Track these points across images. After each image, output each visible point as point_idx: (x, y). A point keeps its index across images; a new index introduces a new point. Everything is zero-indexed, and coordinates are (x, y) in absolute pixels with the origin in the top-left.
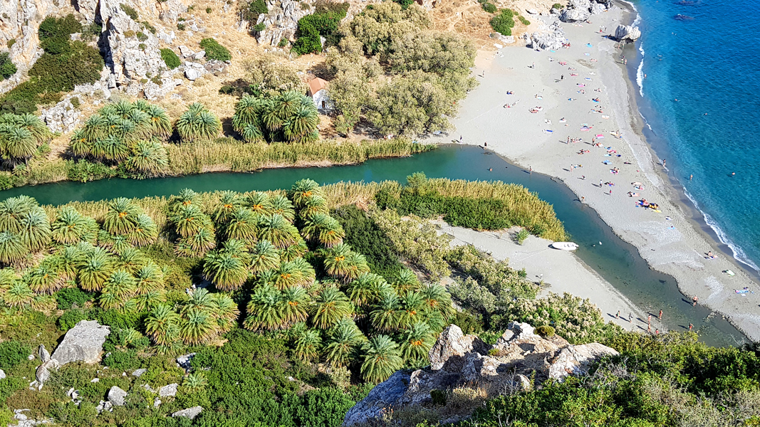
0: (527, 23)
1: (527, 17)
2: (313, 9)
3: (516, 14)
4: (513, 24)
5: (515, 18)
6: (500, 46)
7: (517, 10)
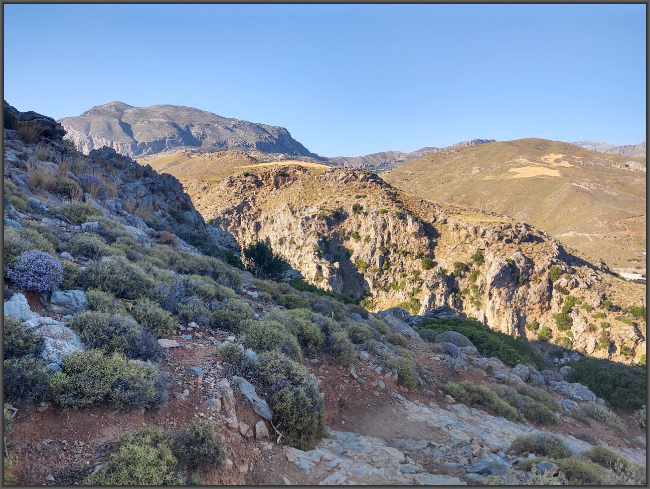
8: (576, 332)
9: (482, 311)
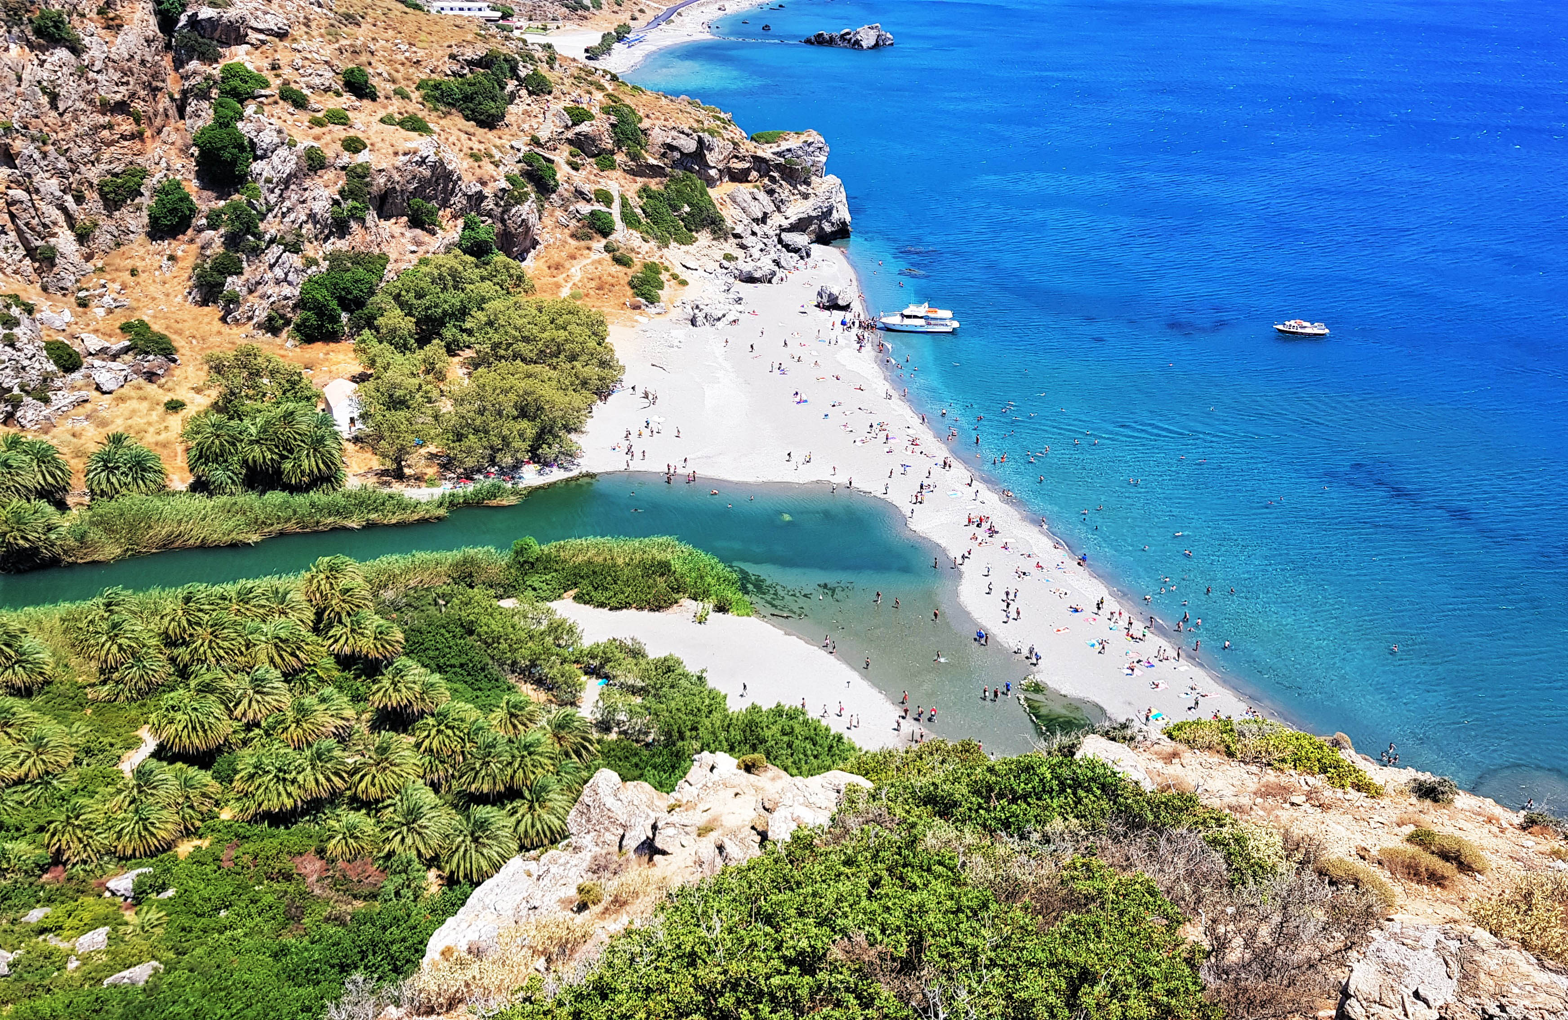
0: (684, 283)
1: (684, 275)
2: (325, 266)
3: (667, 269)
4: (661, 286)
5: (664, 276)
6: (644, 320)
7: (667, 264)
8: (268, 180)
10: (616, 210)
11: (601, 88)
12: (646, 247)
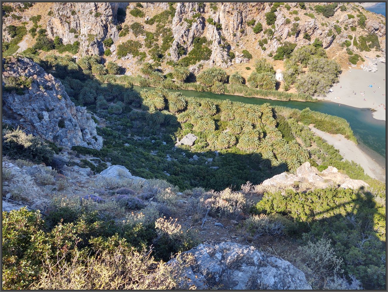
0: (364, 61)
1: (364, 59)
2: (283, 45)
3: (360, 57)
4: (358, 60)
5: (359, 58)
6: (350, 68)
7: (361, 55)
8: (278, 25)
9: (217, 13)
10: (352, 41)
11: (359, 10)
12: (357, 50)
